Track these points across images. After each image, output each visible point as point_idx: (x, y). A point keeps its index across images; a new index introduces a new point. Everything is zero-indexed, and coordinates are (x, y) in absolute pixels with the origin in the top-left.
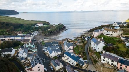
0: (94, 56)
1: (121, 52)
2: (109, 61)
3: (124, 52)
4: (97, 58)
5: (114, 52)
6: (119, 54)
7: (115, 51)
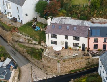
0: (23, 38)
1: (82, 9)
2: (67, 41)
3: (86, 7)
4: (34, 42)
5: (65, 12)
6: (77, 14)
7: (66, 10)
